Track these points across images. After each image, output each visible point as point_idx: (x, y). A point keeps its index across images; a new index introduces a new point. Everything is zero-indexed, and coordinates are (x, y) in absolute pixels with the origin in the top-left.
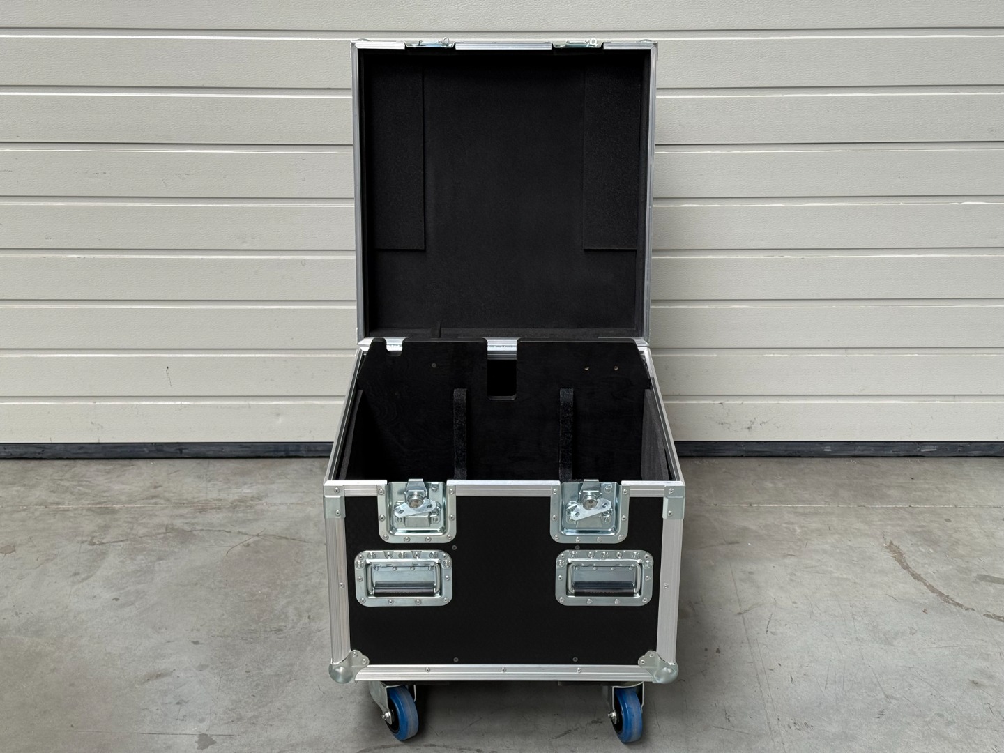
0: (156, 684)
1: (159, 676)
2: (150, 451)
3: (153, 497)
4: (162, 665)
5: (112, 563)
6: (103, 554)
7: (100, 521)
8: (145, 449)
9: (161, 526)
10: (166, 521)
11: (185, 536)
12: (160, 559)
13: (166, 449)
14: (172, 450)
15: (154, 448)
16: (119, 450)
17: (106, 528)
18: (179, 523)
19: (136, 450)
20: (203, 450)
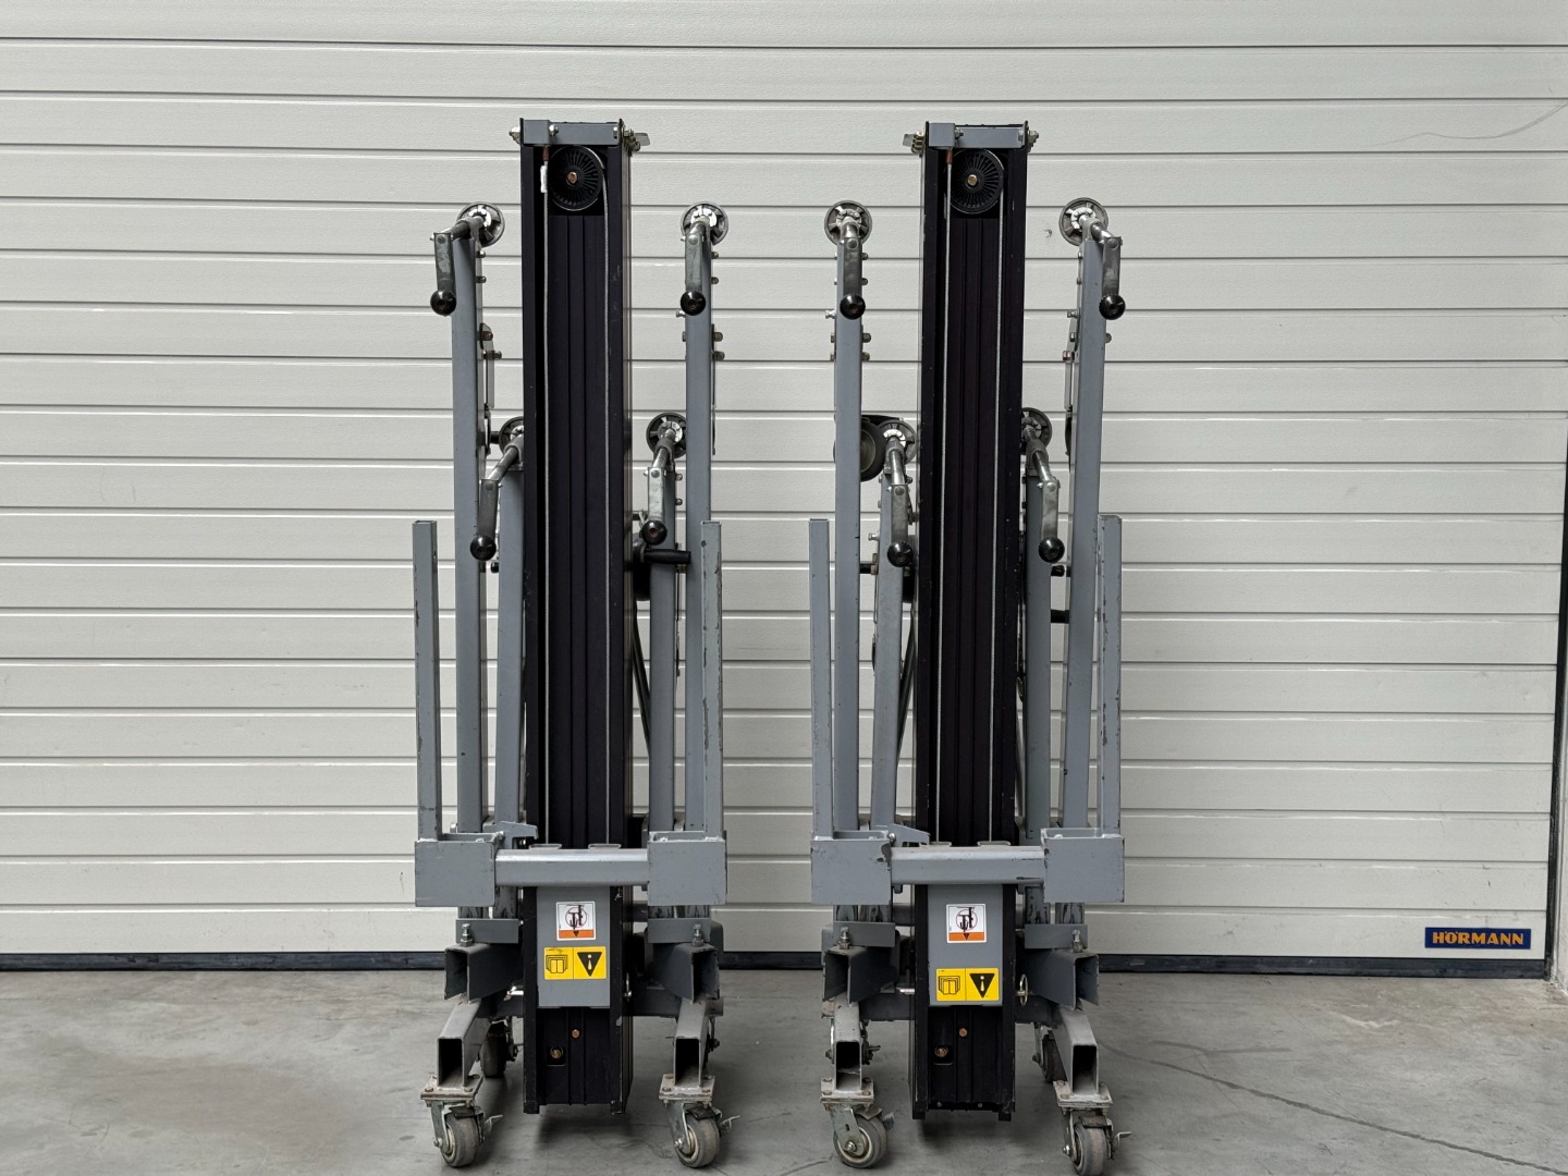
0: (399, 1093)
1: (401, 1090)
2: (377, 961)
3: (382, 993)
4: (404, 1085)
5: (349, 1030)
6: (340, 1026)
7: (334, 1007)
8: (373, 959)
9: (393, 1009)
10: (397, 1007)
11: (414, 1016)
12: (393, 1028)
13: (394, 959)
14: (399, 960)
15: (380, 958)
16: (347, 960)
17: (340, 1011)
18: (408, 1008)
19: (364, 960)
20: (429, 960)
